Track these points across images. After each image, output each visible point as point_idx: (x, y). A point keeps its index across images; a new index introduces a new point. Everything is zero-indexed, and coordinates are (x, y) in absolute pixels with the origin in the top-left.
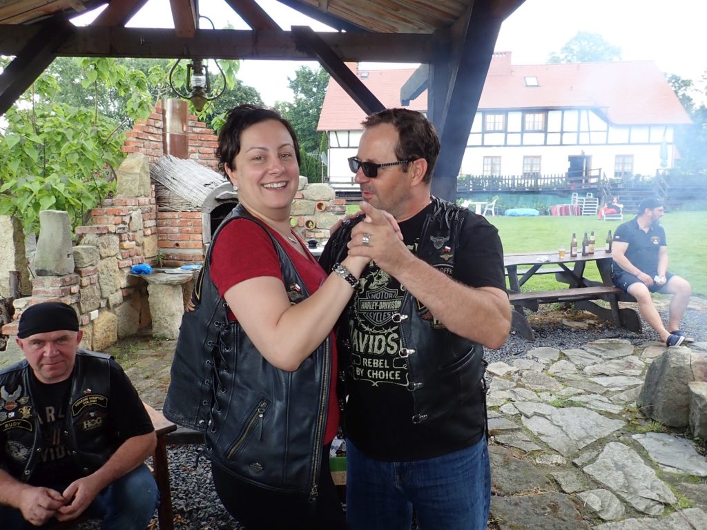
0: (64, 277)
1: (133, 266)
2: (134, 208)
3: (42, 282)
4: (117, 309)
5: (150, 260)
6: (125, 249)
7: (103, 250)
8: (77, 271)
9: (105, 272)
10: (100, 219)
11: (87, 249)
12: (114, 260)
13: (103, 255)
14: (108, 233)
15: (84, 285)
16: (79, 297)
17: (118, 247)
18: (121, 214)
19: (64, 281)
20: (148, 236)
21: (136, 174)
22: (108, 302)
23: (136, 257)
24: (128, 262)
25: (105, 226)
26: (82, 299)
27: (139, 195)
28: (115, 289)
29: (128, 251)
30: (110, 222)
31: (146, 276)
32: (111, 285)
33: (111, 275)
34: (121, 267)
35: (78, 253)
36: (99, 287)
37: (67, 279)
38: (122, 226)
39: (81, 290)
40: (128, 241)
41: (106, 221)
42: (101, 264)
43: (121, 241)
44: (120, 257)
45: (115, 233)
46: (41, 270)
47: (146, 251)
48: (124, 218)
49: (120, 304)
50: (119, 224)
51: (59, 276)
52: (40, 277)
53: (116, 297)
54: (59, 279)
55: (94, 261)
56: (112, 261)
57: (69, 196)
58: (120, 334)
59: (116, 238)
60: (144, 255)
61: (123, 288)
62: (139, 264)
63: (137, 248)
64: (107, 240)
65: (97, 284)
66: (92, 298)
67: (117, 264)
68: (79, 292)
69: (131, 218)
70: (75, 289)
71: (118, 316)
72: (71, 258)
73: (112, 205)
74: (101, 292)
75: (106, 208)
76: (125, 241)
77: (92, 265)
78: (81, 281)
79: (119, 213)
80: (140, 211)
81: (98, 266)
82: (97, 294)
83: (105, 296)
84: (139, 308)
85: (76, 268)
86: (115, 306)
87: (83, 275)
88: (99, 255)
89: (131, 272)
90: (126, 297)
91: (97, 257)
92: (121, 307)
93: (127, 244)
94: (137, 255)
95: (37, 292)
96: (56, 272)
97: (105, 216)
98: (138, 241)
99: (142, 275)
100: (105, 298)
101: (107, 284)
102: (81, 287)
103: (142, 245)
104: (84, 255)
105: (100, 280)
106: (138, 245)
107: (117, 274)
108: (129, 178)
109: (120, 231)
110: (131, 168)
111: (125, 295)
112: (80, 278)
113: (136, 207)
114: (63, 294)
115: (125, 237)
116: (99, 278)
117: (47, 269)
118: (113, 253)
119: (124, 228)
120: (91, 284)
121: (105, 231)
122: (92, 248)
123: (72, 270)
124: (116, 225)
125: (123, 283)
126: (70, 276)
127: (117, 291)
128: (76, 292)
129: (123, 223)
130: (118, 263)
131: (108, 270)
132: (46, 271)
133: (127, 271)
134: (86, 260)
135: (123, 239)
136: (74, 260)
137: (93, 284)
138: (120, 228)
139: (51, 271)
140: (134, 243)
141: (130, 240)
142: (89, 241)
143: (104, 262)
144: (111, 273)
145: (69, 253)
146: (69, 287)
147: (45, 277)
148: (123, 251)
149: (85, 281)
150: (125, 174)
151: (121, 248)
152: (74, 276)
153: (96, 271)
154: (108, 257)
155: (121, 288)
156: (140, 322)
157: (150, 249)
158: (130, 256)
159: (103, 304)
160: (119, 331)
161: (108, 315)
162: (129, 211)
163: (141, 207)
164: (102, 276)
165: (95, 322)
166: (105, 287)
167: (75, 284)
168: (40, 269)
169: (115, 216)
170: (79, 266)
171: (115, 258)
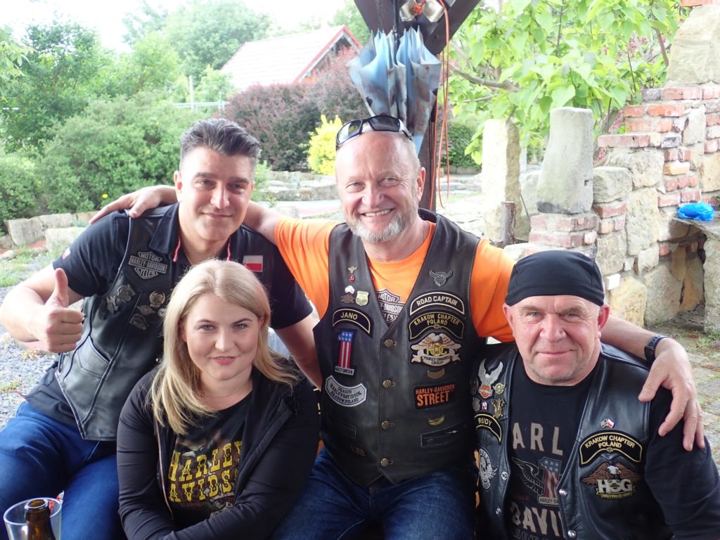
0: (576, 217)
1: (681, 206)
2: (695, 103)
3: (544, 223)
4: (647, 276)
5: (710, 196)
6: (672, 175)
7: (637, 176)
8: (596, 208)
9: (637, 212)
10: (637, 124)
11: (614, 173)
12: (653, 194)
13: (638, 184)
14: (649, 146)
15: (603, 232)
16: (595, 251)
17: (661, 172)
18: (673, 115)
19: (576, 223)
20: (712, 153)
21: (704, 43)
22: (636, 263)
23: (688, 190)
24: (674, 198)
25: (644, 134)
26: (598, 254)
27: (706, 80)
28: (649, 242)
29: (675, 179)
30: (653, 128)
31: (703, 224)
32: (644, 235)
33: (645, 219)
34: (661, 206)
35: (601, 179)
36: (625, 237)
37: (581, 221)
38: (671, 135)
39: (599, 239)
40: (677, 162)
41: (646, 127)
42: (632, 199)
43: (667, 161)
44: (662, 189)
45: (659, 148)
46: (545, 204)
47: (704, 179)
48: (676, 121)
49: (654, 268)
50: (667, 132)
51: (569, 214)
52: (542, 215)
53: (650, 256)
54: (570, 219)
55: (623, 194)
56: (650, 194)
57: (595, 85)
58: (648, 318)
59: (660, 156)
60: (701, 186)
61: (662, 242)
62: (691, 202)
63: (692, 174)
64: (646, 158)
65: (623, 232)
66: (613, 253)
67: (657, 201)
68: (596, 242)
69: (687, 121)
70: (590, 237)
71: (648, 287)
72: (590, 186)
73: (659, 99)
74: (628, 245)
75: (648, 105)
76: (673, 161)
77: (619, 200)
78: (600, 224)
79: (670, 112)
80: (703, 109)
81: (627, 202)
82: (622, 248)
83: (633, 252)
84: (682, 278)
85: (595, 203)
86: (646, 270)
87: (604, 215)
88: (631, 184)
89: (678, 216)
90: (664, 256)
91: (628, 187)
92: (655, 272)
93: (675, 167)
94: (690, 187)
95: (536, 238)
96: (565, 208)
97: (647, 118)
98: (695, 162)
99: (696, 222)
100: (633, 256)
101: (637, 233)
102: (600, 234)
103: (701, 169)
104: (608, 182)
105: (628, 226)
106: (693, 170)
107: (656, 217)
108: (691, 51)
109: (668, 144)
110: (697, 33)
111: (663, 253)
112: (599, 220)
113: (697, 102)
114: (573, 244)
115: (674, 154)
116: (626, 220)
117: (554, 203)
118: (652, 182)
119: (674, 139)
120: (615, 231)
121: (644, 144)
122: (621, 172)
123: (589, 207)
124: (662, 132)
125: (664, 233)
126: (585, 215)
127: (651, 245)
128: (591, 242)
129: (675, 129)
130: (659, 198)
131: (642, 210)
132: (551, 205)
133: (670, 214)
134: (611, 191)
135: (670, 158)
136: (594, 189)
137: (617, 231)
138: (669, 139)
139: (558, 206)
140: (687, 165)
141: (681, 160)
142: (618, 159)
143: (637, 195)
144: (647, 215)
145: (587, 179)
146: (581, 234)
147: (550, 215)
148: (668, 178)
149: (606, 226)
150: (685, 43)
151: (667, 173)
152: (592, 215)
153: (623, 209)
154: (644, 187)
155: (658, 241)
156: (681, 301)
157: (712, 177)
158: (678, 188)
159: (629, 265)
160: (647, 313)
161: (633, 284)
162: (686, 108)
163: (704, 102)
164: (631, 219)
165: (613, 294)
166: (633, 238)
167: (591, 229)
168: (543, 201)
169: (663, 117)
170: (600, 200)
171: (654, 190)
